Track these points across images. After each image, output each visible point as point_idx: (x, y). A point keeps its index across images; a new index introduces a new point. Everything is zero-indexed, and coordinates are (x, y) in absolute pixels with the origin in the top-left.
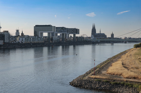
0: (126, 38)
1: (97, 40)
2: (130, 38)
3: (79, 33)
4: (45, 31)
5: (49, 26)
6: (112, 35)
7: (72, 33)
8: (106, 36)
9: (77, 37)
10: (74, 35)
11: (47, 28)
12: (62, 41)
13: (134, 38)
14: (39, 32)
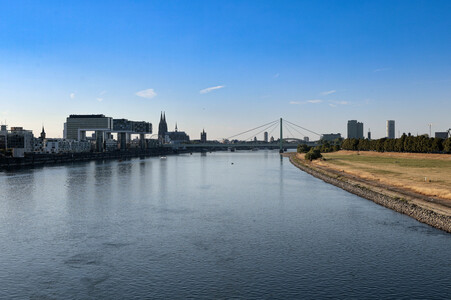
0: (226, 141)
1: (180, 145)
2: (236, 141)
3: (151, 132)
4: (90, 128)
5: (100, 116)
6: (204, 135)
7: (137, 132)
8: (188, 137)
9: (147, 140)
10: (142, 136)
11: (97, 120)
12: (122, 148)
13: (244, 142)
14: (79, 130)
